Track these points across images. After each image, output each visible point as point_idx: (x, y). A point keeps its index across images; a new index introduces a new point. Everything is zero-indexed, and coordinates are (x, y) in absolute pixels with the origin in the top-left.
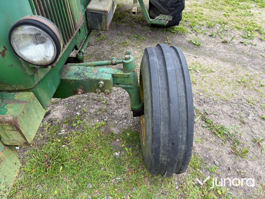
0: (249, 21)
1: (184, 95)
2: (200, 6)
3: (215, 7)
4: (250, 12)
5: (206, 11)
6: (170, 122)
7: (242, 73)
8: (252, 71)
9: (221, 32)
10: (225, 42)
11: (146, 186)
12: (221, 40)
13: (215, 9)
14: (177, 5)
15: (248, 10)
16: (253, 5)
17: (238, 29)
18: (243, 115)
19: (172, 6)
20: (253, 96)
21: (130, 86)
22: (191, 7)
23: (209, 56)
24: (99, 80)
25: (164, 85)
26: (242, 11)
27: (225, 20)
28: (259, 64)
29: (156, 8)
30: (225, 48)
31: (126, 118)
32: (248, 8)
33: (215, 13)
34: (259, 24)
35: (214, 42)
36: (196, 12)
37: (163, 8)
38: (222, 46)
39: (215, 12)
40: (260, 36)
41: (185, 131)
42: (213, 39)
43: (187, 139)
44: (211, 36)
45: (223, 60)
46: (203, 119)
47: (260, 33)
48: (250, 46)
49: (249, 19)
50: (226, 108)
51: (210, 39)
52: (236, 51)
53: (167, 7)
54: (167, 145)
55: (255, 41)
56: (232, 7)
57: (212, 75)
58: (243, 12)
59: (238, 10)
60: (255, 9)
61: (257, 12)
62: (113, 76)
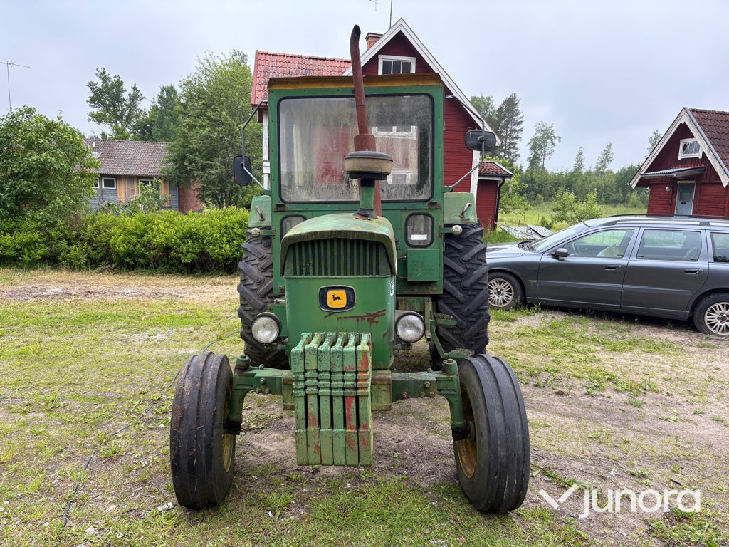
0: (594, 368)
1: (512, 387)
2: (511, 349)
3: (535, 351)
4: (594, 357)
5: (522, 356)
6: (503, 408)
7: (592, 429)
8: (607, 427)
9: (551, 382)
10: (560, 393)
11: (482, 529)
12: (554, 391)
13: (537, 354)
14: (477, 337)
15: (591, 354)
16: (599, 348)
17: (579, 378)
18: (602, 471)
19: (471, 340)
20: (613, 453)
21: (453, 392)
22: (495, 351)
23: (539, 411)
24: (425, 381)
25: (492, 379)
26: (581, 355)
27: (556, 366)
28: (618, 419)
29: (447, 342)
30: (561, 401)
31: (433, 473)
32: (590, 351)
33: (535, 359)
34: (610, 372)
35: (544, 393)
36: (506, 357)
37: (457, 342)
38: (557, 398)
39: (536, 357)
40: (615, 386)
41: (519, 423)
42: (542, 390)
43: (522, 427)
44: (536, 386)
45: (560, 414)
46: (544, 472)
47: (615, 383)
48: (601, 398)
49: (594, 366)
50: (575, 464)
51: (537, 390)
52: (580, 404)
53: (464, 340)
54: (503, 433)
55: (607, 393)
56: (563, 351)
57: (547, 430)
58: (582, 357)
59: (575, 355)
60: (602, 353)
61: (605, 356)
62: (436, 378)
